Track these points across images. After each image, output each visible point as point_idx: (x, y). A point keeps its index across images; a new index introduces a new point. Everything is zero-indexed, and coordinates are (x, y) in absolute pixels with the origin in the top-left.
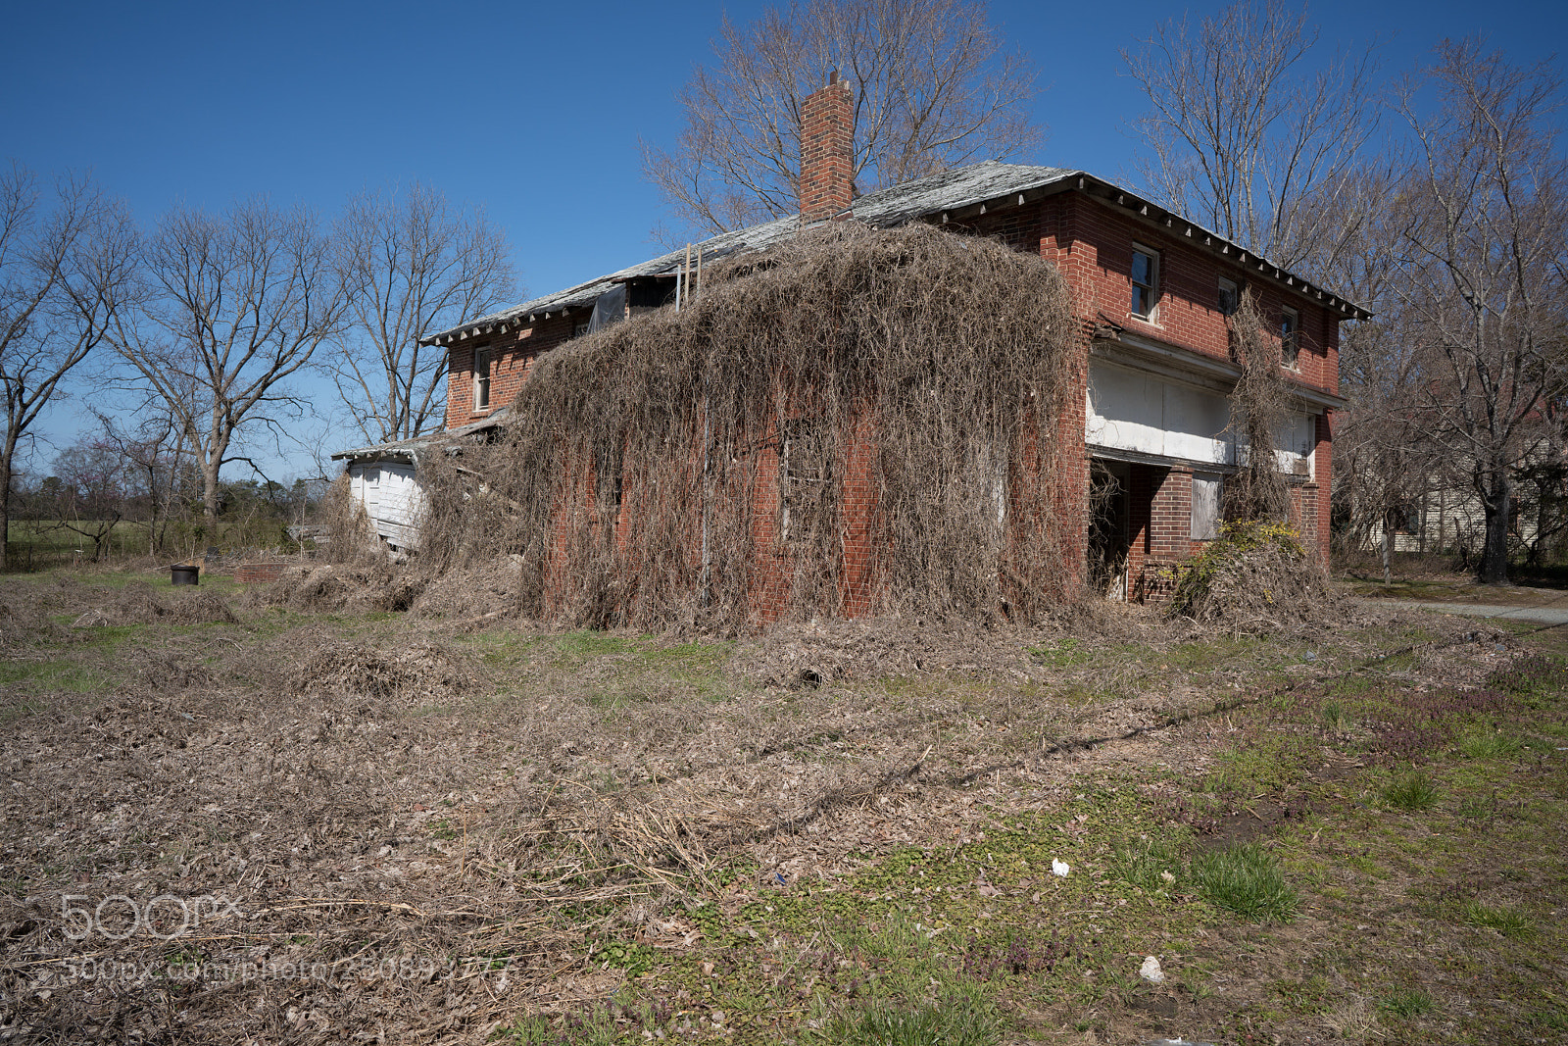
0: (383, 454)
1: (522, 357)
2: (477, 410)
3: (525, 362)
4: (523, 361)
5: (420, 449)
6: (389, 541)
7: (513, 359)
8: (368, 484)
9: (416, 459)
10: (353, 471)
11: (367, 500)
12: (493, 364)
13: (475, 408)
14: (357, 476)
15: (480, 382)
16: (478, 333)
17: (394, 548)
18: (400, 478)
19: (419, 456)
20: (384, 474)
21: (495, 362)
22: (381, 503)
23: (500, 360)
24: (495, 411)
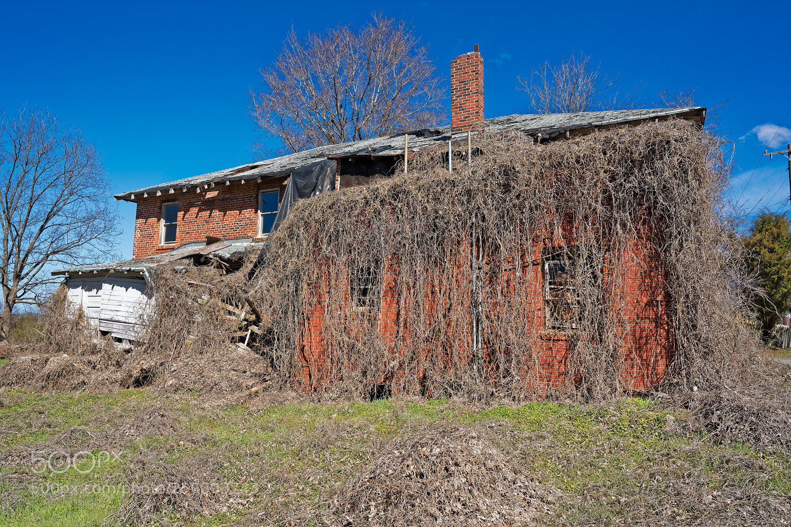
0: (112, 271)
1: (208, 210)
2: (162, 244)
3: (211, 213)
4: (209, 212)
5: (151, 268)
6: (113, 335)
7: (200, 211)
8: (86, 294)
9: (147, 275)
10: (69, 284)
11: (85, 306)
12: (180, 214)
13: (160, 243)
14: (76, 287)
15: (165, 225)
16: (173, 192)
17: (120, 340)
18: (124, 289)
19: (150, 273)
20: (106, 287)
21: (183, 213)
22: (102, 307)
23: (186, 212)
24: (182, 245)
